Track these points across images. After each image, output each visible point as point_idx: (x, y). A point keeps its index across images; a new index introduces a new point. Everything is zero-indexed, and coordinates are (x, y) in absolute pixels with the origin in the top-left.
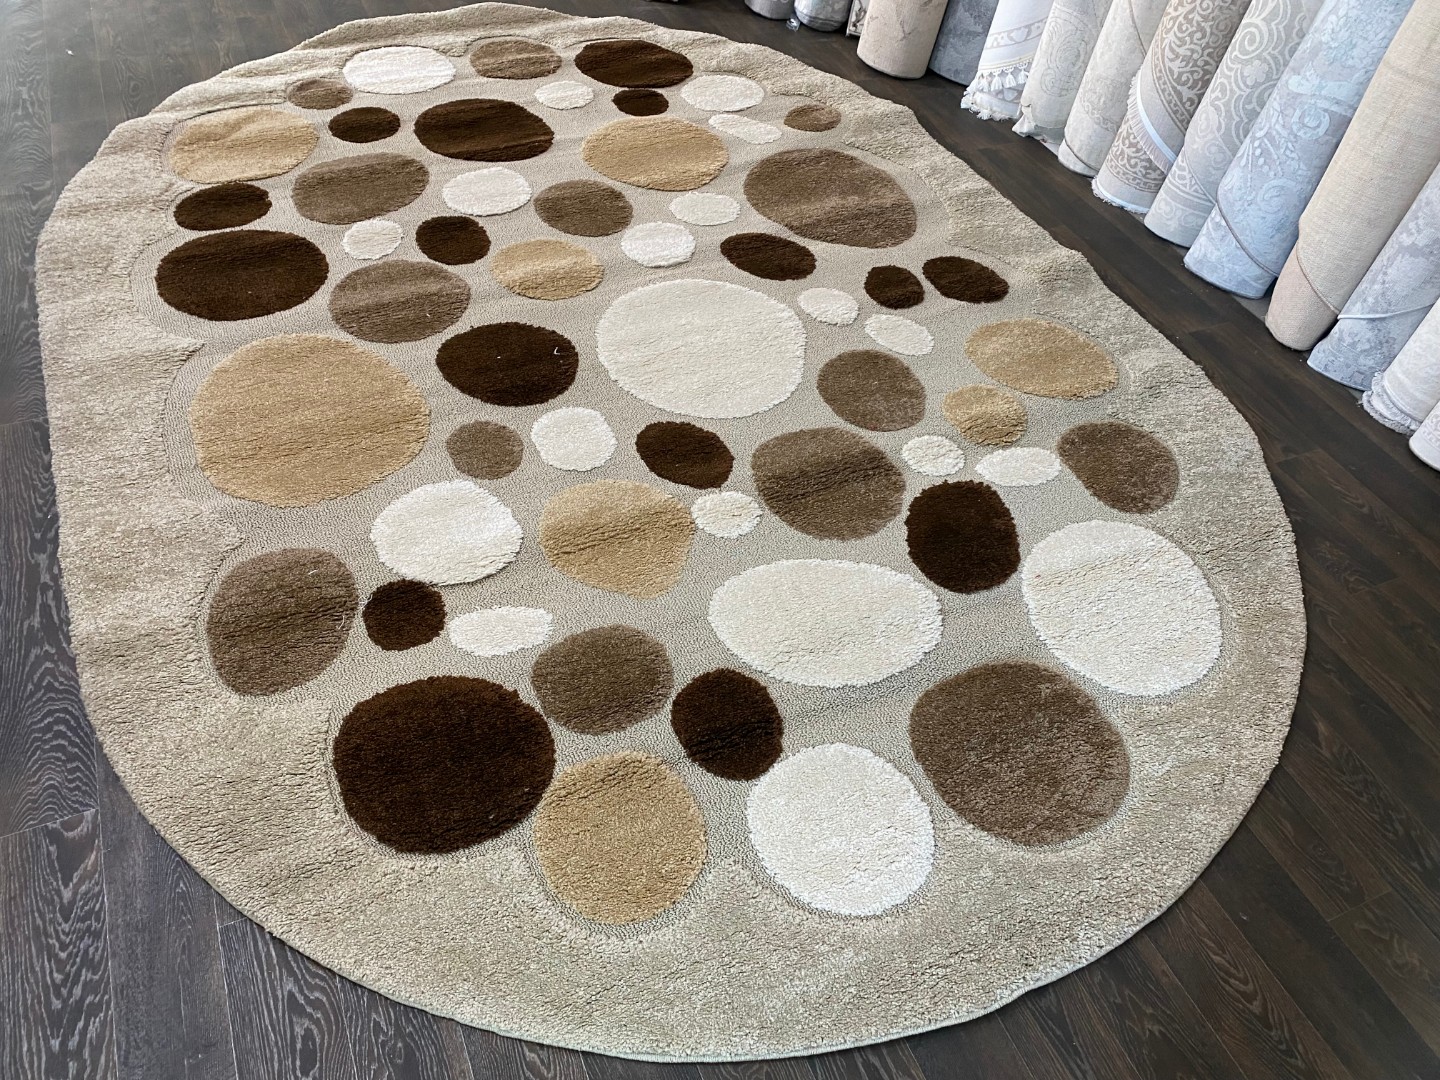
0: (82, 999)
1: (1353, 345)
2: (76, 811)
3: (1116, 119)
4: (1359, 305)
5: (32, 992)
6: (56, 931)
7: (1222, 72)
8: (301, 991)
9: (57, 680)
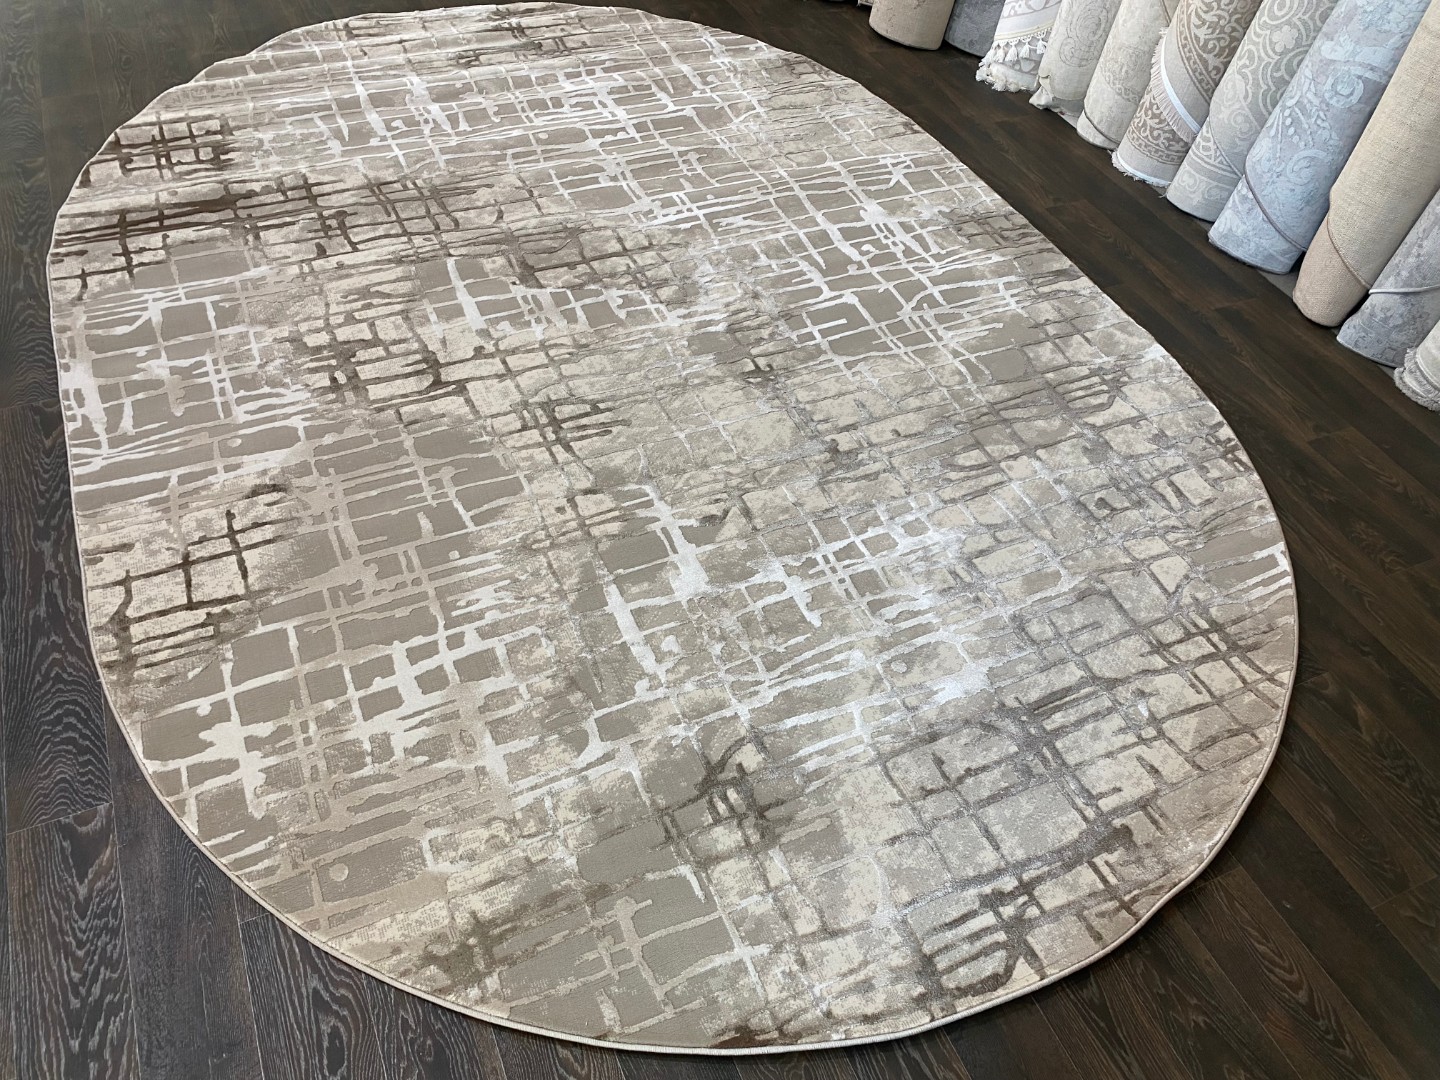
0: (102, 997)
1: (1385, 320)
2: (90, 805)
3: (1138, 89)
4: (1392, 279)
5: (49, 991)
6: (73, 929)
7: (1250, 39)
8: (327, 989)
9: (65, 670)
